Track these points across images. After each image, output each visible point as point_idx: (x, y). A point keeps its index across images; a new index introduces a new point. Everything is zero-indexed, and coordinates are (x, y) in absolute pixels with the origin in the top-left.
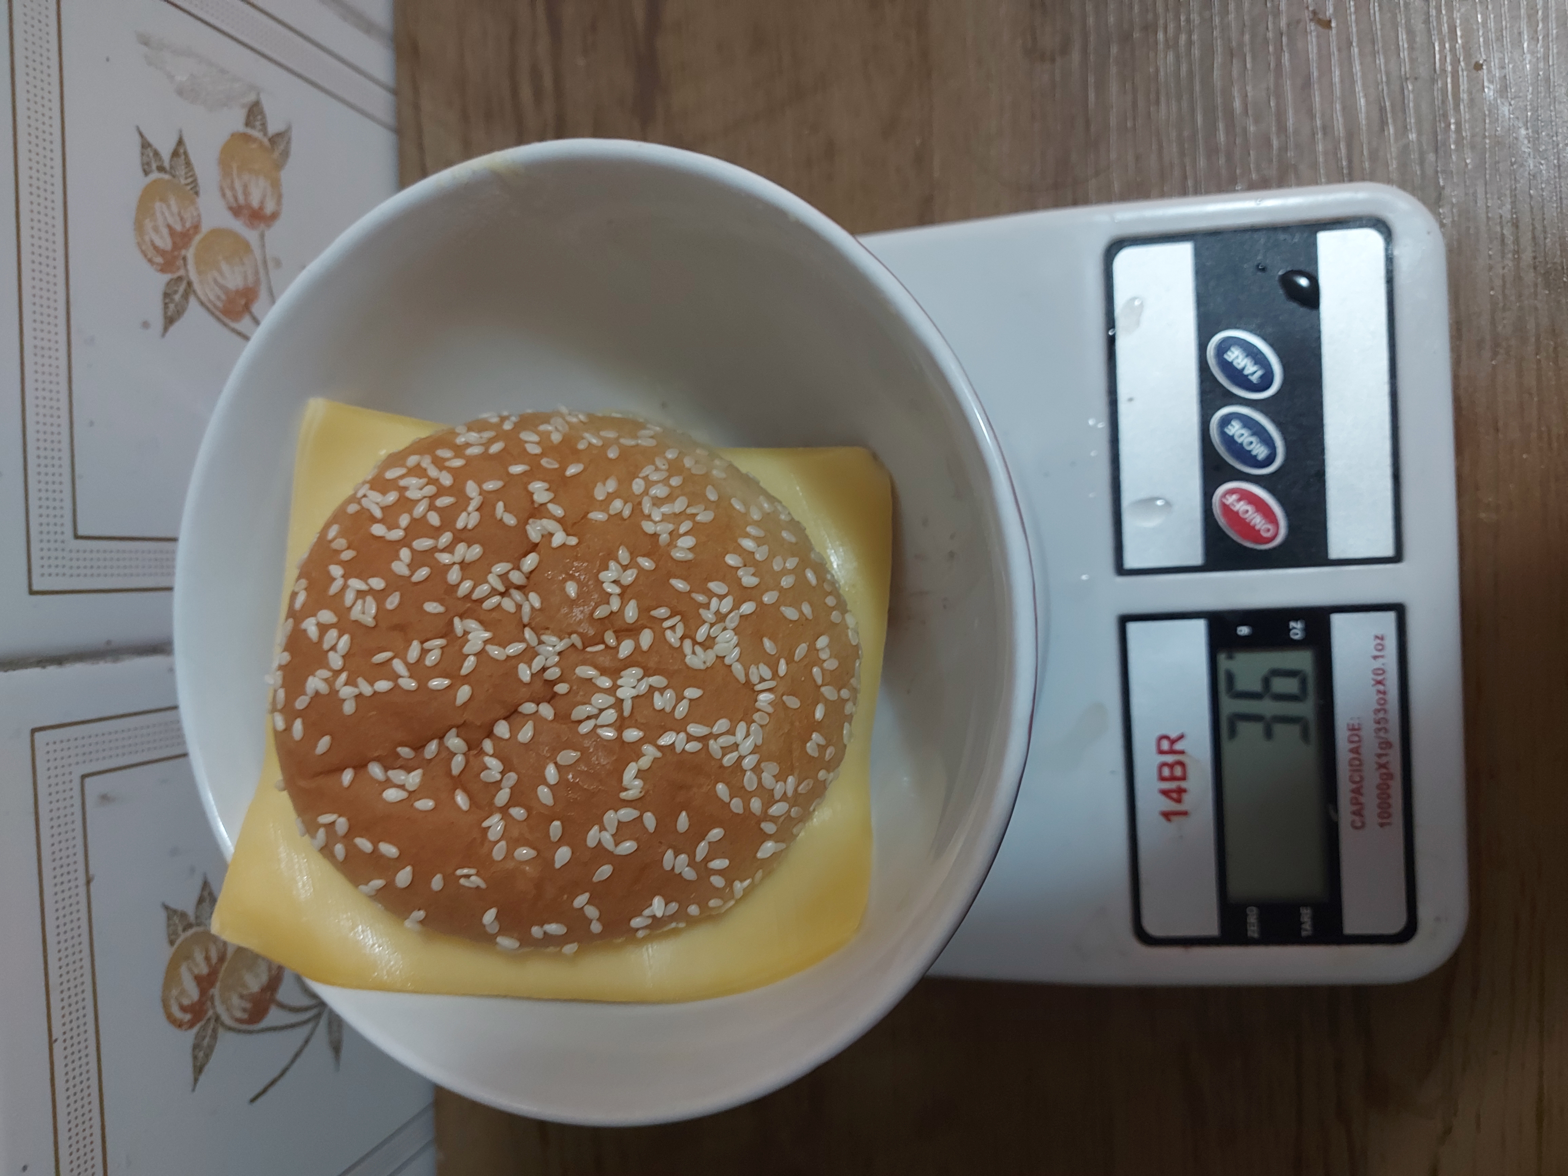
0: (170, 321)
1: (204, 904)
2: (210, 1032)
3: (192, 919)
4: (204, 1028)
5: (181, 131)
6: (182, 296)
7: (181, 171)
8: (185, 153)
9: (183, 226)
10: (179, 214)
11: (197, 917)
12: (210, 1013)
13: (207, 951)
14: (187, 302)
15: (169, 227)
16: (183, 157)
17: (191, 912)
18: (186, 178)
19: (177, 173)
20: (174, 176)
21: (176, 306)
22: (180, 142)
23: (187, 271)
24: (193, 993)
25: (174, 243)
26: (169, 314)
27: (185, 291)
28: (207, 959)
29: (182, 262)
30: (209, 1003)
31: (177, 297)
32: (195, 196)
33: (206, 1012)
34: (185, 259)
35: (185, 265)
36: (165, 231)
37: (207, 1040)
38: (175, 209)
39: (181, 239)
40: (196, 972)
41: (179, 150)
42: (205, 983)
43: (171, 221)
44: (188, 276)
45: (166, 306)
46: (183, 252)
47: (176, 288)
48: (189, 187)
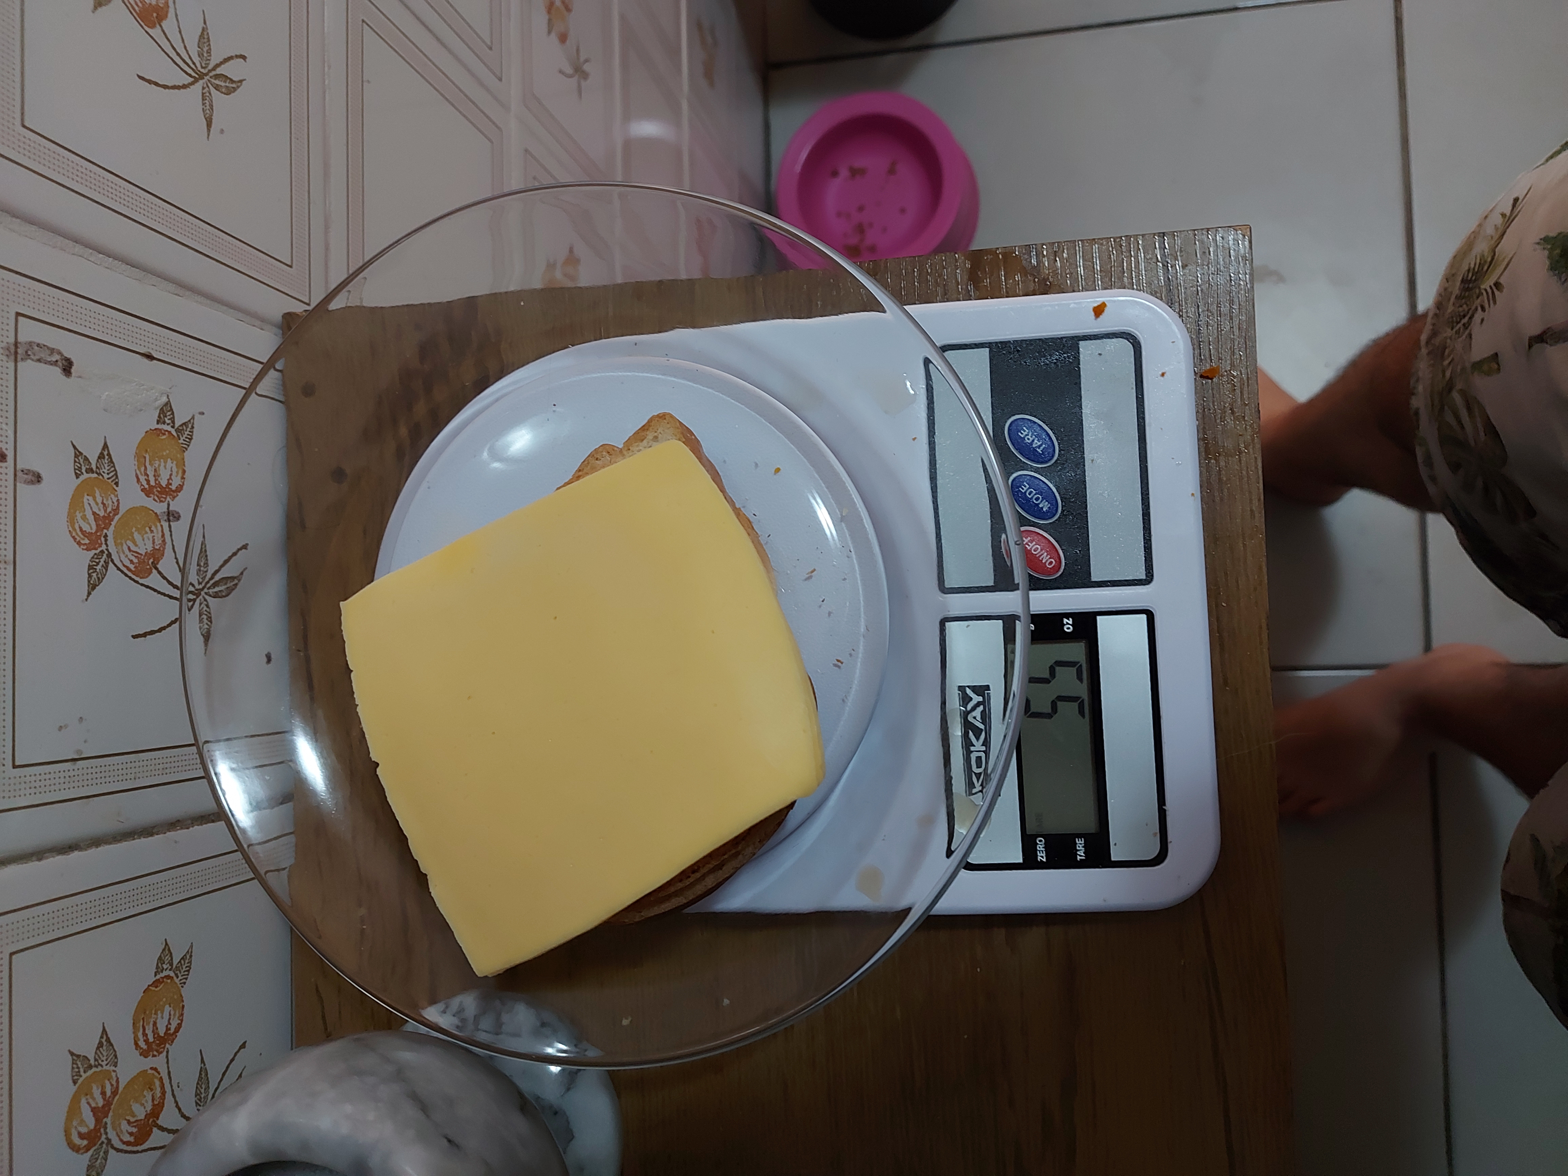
0: (92, 587)
1: (101, 1049)
2: (102, 1154)
3: (92, 1062)
4: (97, 1152)
5: (105, 437)
6: (103, 566)
7: (105, 469)
8: (109, 455)
9: (105, 511)
10: (103, 503)
11: (96, 1060)
12: (104, 1136)
13: (103, 1087)
14: (107, 570)
15: (94, 513)
16: (107, 457)
17: (91, 1058)
18: (108, 474)
19: (101, 471)
20: (99, 474)
21: (97, 575)
22: (105, 446)
23: (107, 546)
24: (91, 1123)
25: (97, 525)
26: (92, 582)
27: (105, 562)
28: (103, 1093)
29: (103, 539)
30: (102, 1130)
31: (99, 567)
32: (115, 486)
33: (100, 1138)
34: (106, 536)
35: (106, 540)
36: (91, 518)
37: (99, 1161)
38: (99, 500)
39: (103, 522)
40: (93, 1105)
41: (105, 453)
42: (99, 1113)
43: (96, 510)
44: (107, 550)
45: (90, 576)
46: (105, 531)
47: (97, 560)
48: (110, 481)
